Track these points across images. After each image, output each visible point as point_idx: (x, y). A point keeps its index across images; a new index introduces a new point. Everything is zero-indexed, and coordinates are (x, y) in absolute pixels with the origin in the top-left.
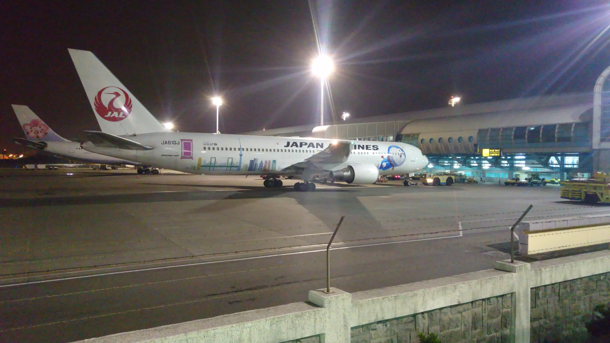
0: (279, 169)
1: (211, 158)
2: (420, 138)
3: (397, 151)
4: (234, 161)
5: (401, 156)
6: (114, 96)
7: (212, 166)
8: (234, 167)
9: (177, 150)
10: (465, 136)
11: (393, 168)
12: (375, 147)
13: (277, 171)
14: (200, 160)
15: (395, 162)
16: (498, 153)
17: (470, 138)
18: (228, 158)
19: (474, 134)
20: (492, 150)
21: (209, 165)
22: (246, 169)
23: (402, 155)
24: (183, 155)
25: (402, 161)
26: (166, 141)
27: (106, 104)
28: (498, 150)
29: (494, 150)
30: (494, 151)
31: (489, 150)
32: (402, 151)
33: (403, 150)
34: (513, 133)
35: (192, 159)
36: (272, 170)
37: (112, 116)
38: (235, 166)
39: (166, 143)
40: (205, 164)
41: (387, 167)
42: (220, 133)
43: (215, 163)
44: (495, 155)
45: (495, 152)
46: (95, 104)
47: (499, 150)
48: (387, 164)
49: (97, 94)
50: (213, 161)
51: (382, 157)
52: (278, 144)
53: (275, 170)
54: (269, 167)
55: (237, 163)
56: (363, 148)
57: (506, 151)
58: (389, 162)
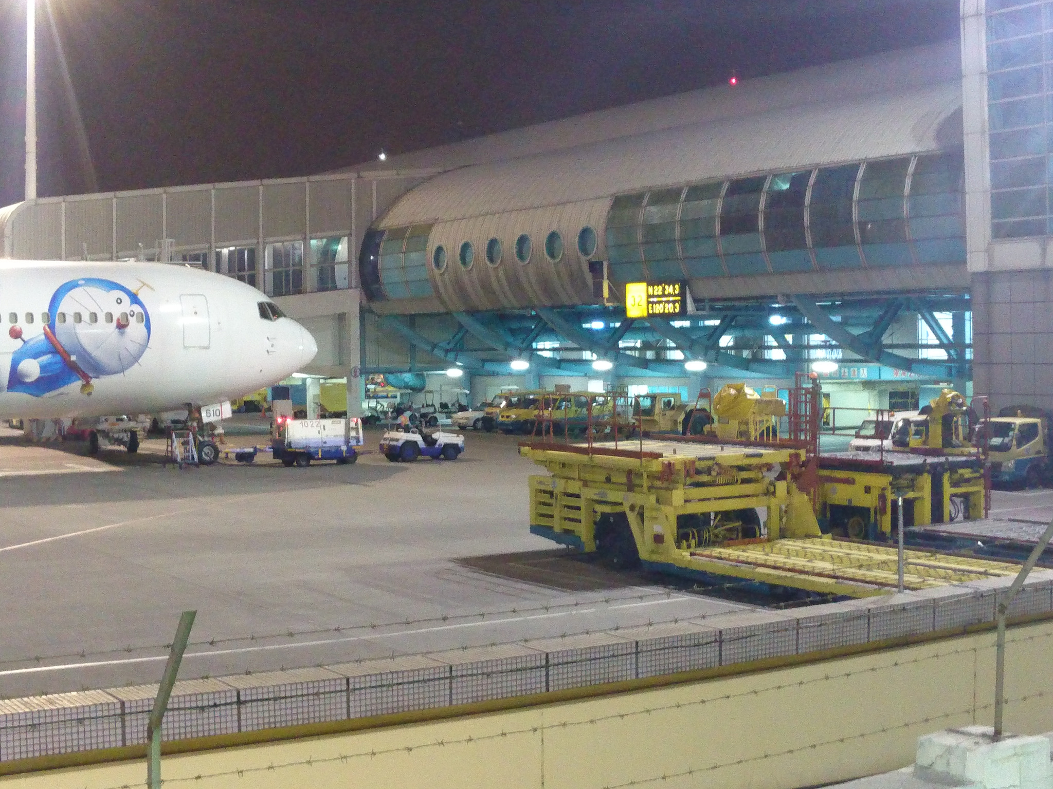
5: (122, 328)
11: (87, 385)
15: (89, 355)
16: (674, 302)
19: (599, 217)
20: (656, 288)
23: (132, 320)
28: (674, 289)
29: (660, 288)
30: (660, 293)
31: (644, 285)
32: (135, 299)
33: (141, 297)
34: (719, 205)
44: (667, 311)
45: (664, 295)
47: (677, 286)
57: (706, 290)
58: (58, 358)
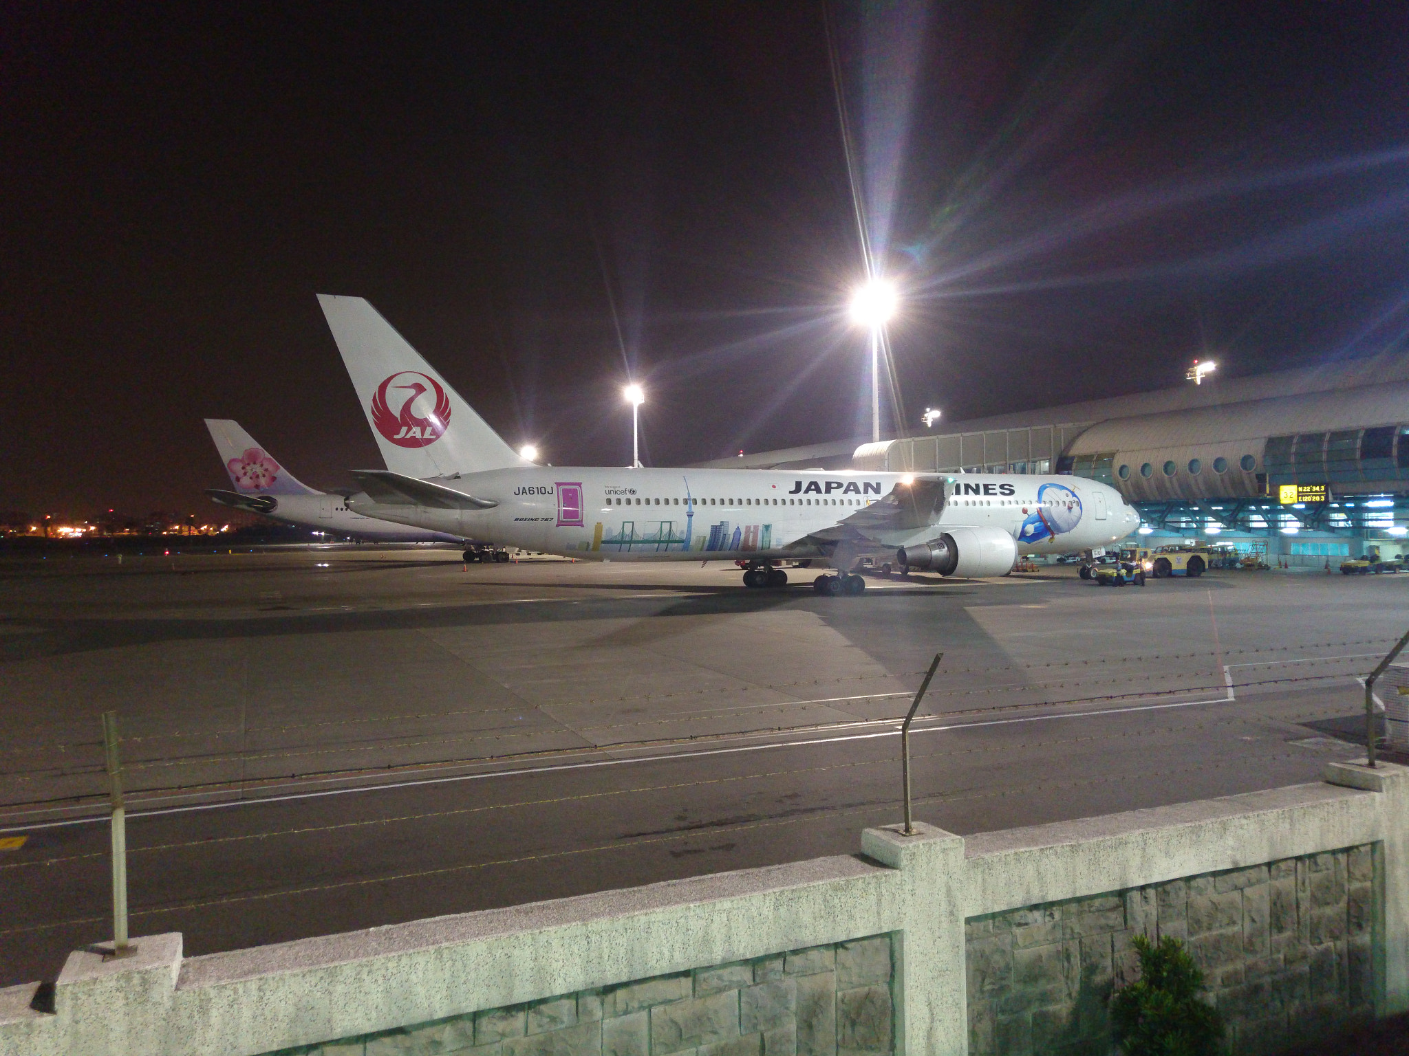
0: (777, 545)
1: (624, 523)
2: (1118, 462)
3: (1062, 496)
4: (674, 529)
5: (1070, 508)
6: (412, 392)
7: (625, 542)
8: (675, 542)
9: (549, 506)
10: (1233, 454)
11: (1052, 538)
12: (1005, 487)
13: (775, 550)
14: (599, 527)
15: (1056, 522)
17: (1246, 460)
18: (662, 522)
19: (1256, 449)
20: (1305, 488)
21: (619, 538)
22: (703, 546)
23: (1074, 505)
24: (562, 519)
25: (1075, 519)
26: (524, 488)
27: (396, 412)
28: (1320, 488)
29: (1309, 488)
30: (1309, 490)
31: (1296, 486)
32: (1074, 495)
34: (1359, 443)
35: (582, 526)
36: (762, 549)
37: (408, 436)
38: (677, 539)
39: (524, 492)
40: (608, 539)
41: (1037, 536)
42: (641, 466)
43: (632, 534)
44: (1313, 500)
45: (1311, 492)
46: (373, 412)
47: (1323, 487)
48: (1036, 528)
49: (377, 389)
50: (628, 530)
51: (1025, 511)
52: (774, 487)
53: (769, 548)
54: (755, 540)
55: (682, 532)
56: (977, 491)
57: (1339, 489)
58: (1042, 524)
